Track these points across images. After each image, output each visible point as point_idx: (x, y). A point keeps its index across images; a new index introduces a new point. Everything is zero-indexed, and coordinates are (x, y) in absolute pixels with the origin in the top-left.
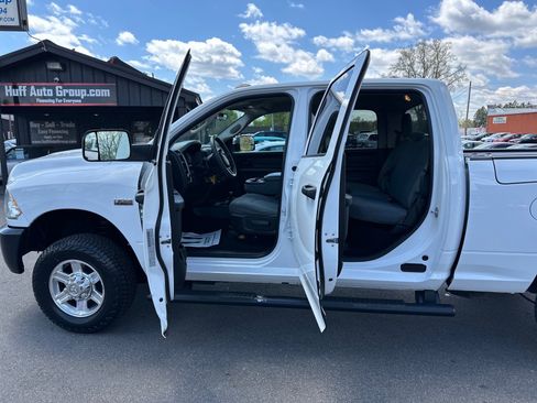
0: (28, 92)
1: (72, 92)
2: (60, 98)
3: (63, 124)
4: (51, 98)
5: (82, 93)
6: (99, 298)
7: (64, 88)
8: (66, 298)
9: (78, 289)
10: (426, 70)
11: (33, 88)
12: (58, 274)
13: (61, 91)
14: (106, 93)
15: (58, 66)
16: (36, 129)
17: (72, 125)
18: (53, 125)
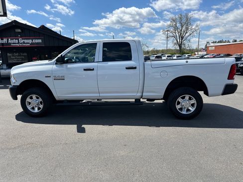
0: (8, 41)
1: (26, 41)
2: (21, 43)
3: (22, 54)
4: (17, 43)
5: (30, 41)
6: (41, 106)
7: (22, 39)
8: (31, 107)
9: (35, 103)
10: (182, 27)
11: (9, 39)
12: (28, 100)
13: (21, 41)
14: (40, 41)
15: (20, 31)
16: (10, 56)
17: (25, 54)
18: (17, 54)
